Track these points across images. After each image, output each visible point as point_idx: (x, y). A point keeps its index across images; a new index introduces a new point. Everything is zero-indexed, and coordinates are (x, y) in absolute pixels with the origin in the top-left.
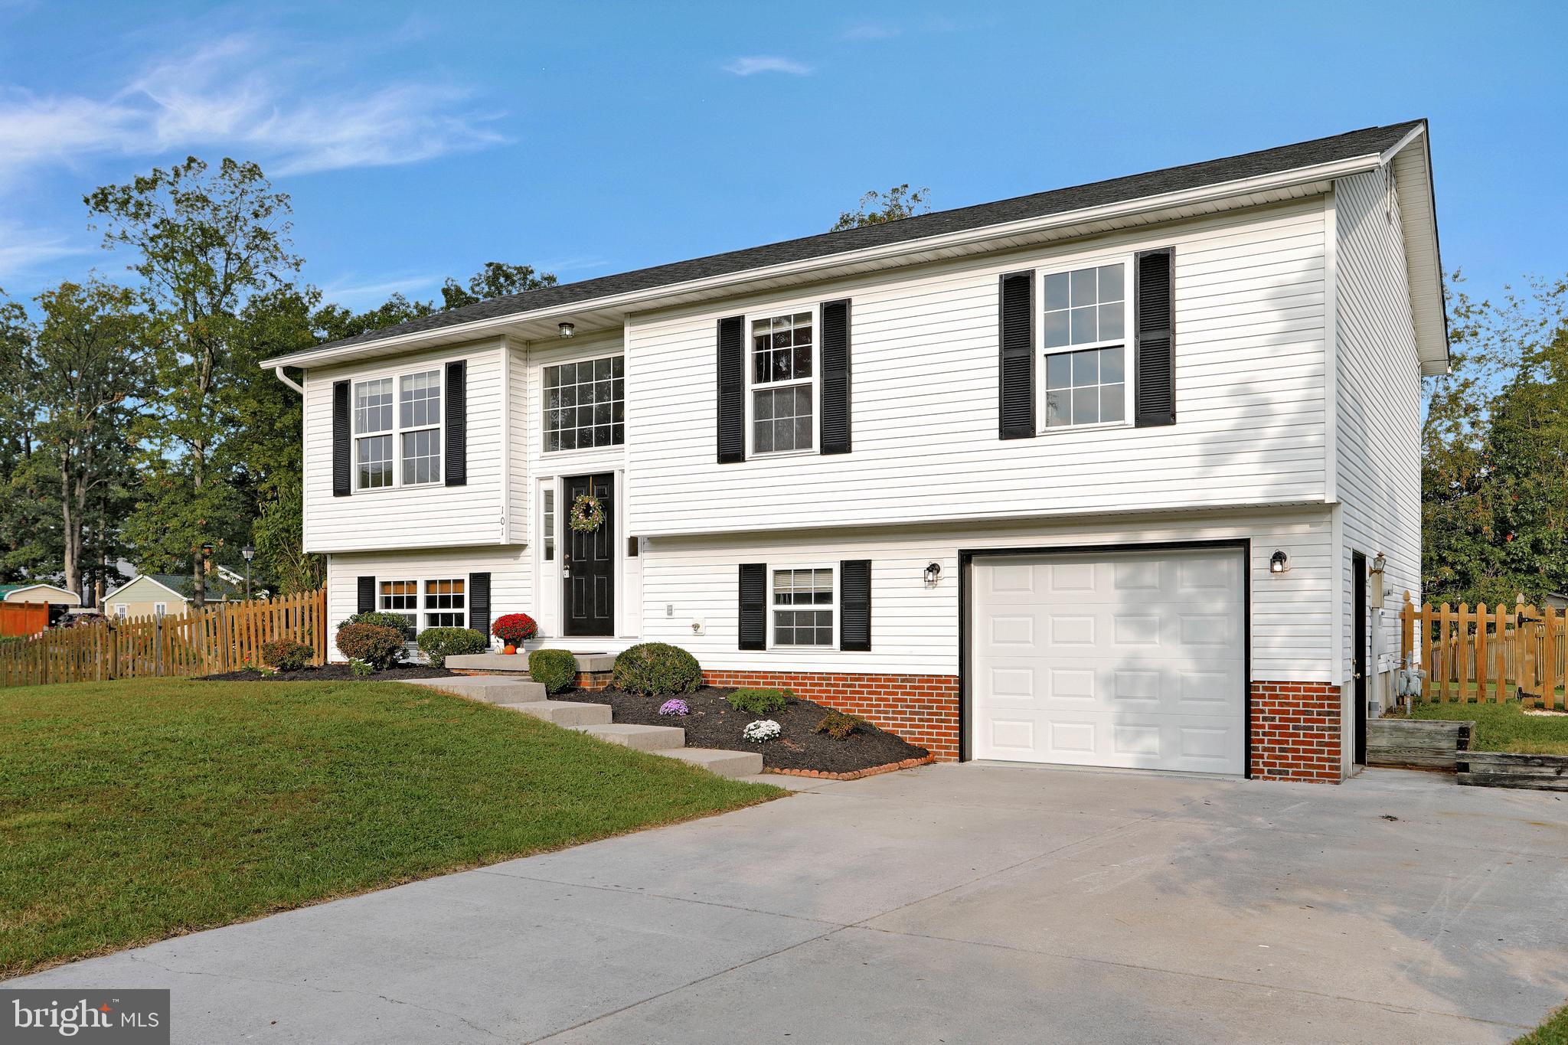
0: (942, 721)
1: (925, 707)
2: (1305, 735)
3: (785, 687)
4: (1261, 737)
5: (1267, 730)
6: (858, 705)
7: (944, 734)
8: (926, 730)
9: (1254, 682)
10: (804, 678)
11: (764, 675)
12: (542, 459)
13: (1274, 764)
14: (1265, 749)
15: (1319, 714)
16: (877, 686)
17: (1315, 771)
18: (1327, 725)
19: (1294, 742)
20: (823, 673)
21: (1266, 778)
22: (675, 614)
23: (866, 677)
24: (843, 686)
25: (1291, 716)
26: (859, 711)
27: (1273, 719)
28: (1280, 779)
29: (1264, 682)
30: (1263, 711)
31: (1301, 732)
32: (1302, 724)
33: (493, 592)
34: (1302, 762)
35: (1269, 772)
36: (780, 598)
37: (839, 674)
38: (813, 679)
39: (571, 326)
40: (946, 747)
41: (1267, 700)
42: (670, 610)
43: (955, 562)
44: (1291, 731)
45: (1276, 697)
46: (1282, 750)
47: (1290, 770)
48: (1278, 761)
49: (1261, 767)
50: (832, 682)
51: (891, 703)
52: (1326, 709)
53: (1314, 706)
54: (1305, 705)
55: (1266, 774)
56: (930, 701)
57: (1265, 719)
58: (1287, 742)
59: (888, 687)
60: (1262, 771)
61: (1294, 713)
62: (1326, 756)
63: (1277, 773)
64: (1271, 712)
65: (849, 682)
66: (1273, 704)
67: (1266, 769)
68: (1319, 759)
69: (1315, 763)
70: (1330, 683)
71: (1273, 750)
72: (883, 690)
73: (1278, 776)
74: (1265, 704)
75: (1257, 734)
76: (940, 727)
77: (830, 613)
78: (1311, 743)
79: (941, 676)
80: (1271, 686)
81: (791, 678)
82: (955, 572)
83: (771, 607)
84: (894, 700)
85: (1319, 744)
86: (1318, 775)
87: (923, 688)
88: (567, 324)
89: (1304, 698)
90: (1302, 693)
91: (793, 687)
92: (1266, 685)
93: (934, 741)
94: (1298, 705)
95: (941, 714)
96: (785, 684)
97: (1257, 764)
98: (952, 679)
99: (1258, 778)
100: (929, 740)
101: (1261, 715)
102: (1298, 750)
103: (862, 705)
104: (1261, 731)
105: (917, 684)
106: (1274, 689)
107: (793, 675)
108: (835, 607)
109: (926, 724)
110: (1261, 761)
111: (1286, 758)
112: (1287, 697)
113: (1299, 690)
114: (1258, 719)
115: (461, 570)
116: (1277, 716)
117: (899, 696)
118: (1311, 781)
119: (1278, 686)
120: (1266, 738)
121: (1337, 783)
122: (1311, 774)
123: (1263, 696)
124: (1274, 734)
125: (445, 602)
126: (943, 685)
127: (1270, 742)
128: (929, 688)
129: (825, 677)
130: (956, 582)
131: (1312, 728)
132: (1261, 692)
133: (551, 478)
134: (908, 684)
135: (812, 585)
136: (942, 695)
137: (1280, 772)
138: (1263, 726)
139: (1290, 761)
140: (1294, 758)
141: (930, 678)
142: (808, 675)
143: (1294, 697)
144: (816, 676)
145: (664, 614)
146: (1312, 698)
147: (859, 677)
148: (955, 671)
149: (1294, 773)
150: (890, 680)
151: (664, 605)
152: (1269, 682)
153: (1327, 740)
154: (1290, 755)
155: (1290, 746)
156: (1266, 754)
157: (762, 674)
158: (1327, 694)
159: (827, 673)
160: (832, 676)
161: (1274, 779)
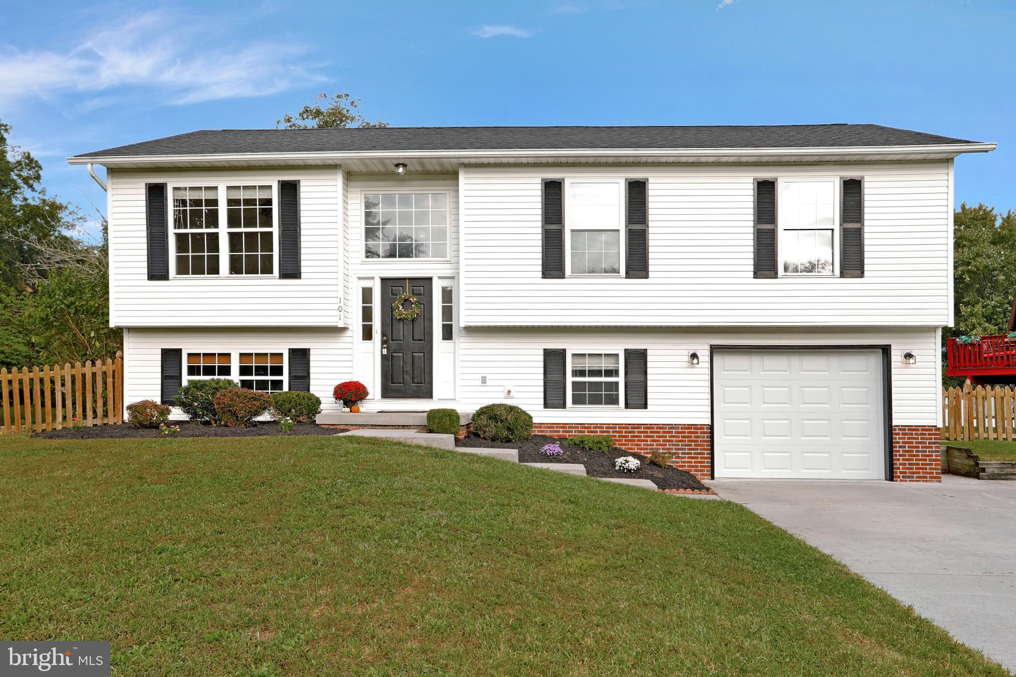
0: (698, 454)
1: (686, 445)
2: (922, 456)
3: (580, 434)
4: (898, 457)
5: (901, 453)
6: (637, 445)
7: (700, 462)
8: (687, 460)
9: (895, 426)
10: (595, 428)
11: (564, 426)
12: (363, 263)
13: (905, 473)
14: (900, 464)
15: (930, 443)
16: (651, 432)
17: (928, 475)
18: (934, 449)
19: (917, 460)
20: (610, 424)
21: (901, 481)
22: (488, 382)
23: (643, 426)
24: (626, 432)
25: (914, 445)
26: (638, 449)
27: (904, 447)
28: (909, 481)
29: (899, 426)
30: (899, 443)
31: (920, 454)
32: (920, 449)
33: (312, 364)
34: (921, 471)
35: (903, 477)
36: (576, 373)
37: (622, 424)
38: (603, 428)
39: (405, 165)
40: (702, 471)
41: (901, 436)
42: (484, 380)
43: (708, 353)
44: (915, 453)
45: (906, 434)
46: (910, 464)
47: (915, 475)
48: (908, 471)
49: (899, 474)
50: (617, 430)
51: (661, 443)
52: (933, 441)
53: (927, 439)
54: (922, 439)
55: (901, 478)
56: (689, 441)
57: (900, 447)
58: (913, 460)
59: (659, 432)
60: (899, 477)
61: (917, 443)
62: (934, 467)
63: (906, 478)
64: (903, 443)
65: (630, 430)
66: (904, 438)
67: (901, 475)
68: (930, 469)
69: (928, 471)
70: (936, 426)
71: (905, 464)
72: (655, 435)
73: (908, 479)
74: (900, 438)
75: (896, 456)
76: (697, 458)
77: (617, 383)
78: (926, 460)
79: (697, 425)
80: (903, 428)
81: (585, 428)
82: (708, 359)
83: (570, 379)
84: (663, 441)
85: (930, 460)
86: (930, 477)
87: (684, 433)
88: (401, 164)
89: (922, 434)
90: (920, 432)
91: (586, 434)
92: (900, 427)
93: (693, 467)
94: (918, 439)
95: (697, 449)
96: (580, 432)
97: (896, 473)
98: (705, 427)
99: (897, 481)
100: (689, 466)
101: (898, 445)
102: (918, 464)
103: (640, 445)
104: (898, 454)
105: (680, 430)
106: (905, 430)
107: (586, 425)
108: (621, 379)
109: (687, 456)
110: (898, 471)
111: (912, 469)
112: (912, 434)
113: (918, 430)
114: (896, 447)
115: (282, 346)
116: (907, 445)
117: (668, 438)
118: (926, 481)
119: (907, 428)
120: (901, 458)
121: (940, 482)
122: (926, 477)
123: (898, 434)
124: (905, 455)
125: (261, 370)
126: (699, 431)
127: (903, 460)
128: (689, 433)
129: (611, 426)
130: (708, 365)
131: (926, 452)
132: (897, 432)
133: (373, 278)
134: (674, 431)
135: (604, 365)
136: (698, 437)
137: (909, 477)
138: (899, 451)
139: (914, 471)
140: (917, 469)
141: (690, 426)
142: (599, 425)
143: (916, 434)
144: (605, 426)
145: (479, 383)
146: (925, 434)
147: (638, 426)
148: (708, 422)
149: (917, 477)
150: (660, 428)
151: (479, 377)
152: (902, 426)
153: (934, 458)
154: (914, 467)
155: (914, 462)
156: (901, 467)
157: (561, 425)
158: (934, 432)
159: (613, 424)
160: (617, 426)
161: (906, 481)
